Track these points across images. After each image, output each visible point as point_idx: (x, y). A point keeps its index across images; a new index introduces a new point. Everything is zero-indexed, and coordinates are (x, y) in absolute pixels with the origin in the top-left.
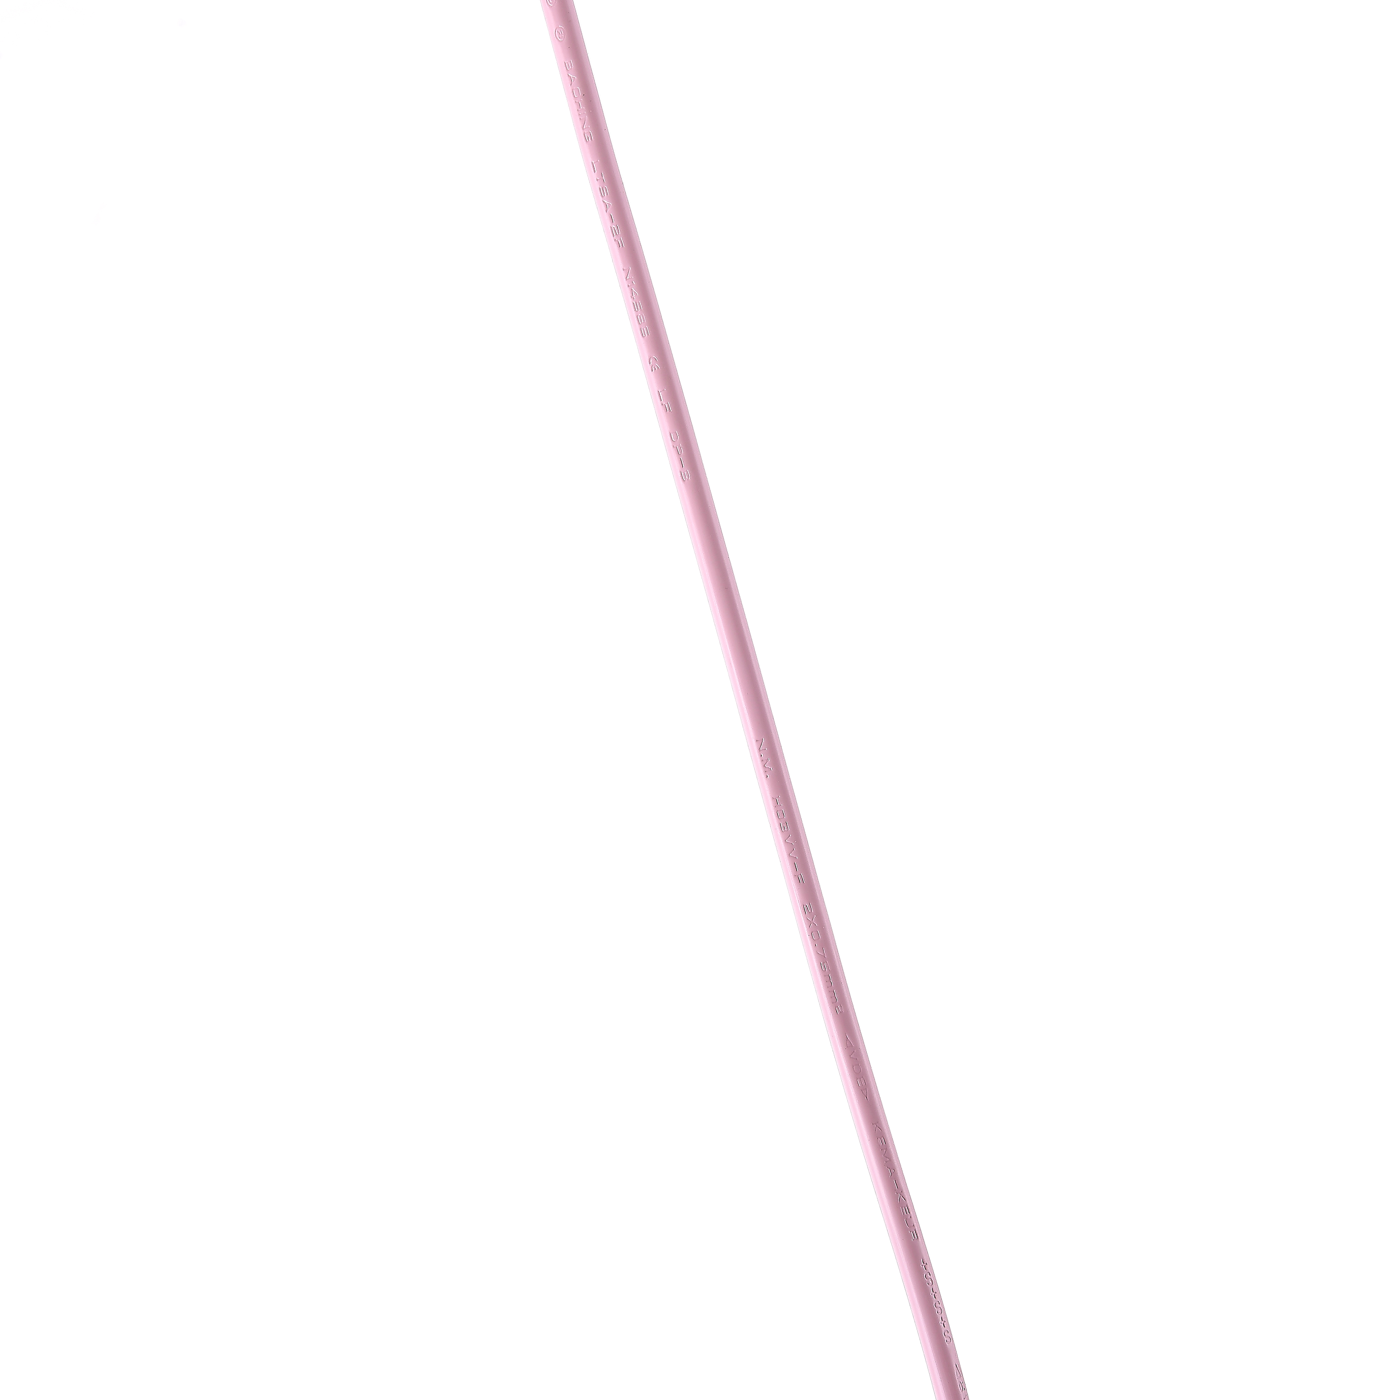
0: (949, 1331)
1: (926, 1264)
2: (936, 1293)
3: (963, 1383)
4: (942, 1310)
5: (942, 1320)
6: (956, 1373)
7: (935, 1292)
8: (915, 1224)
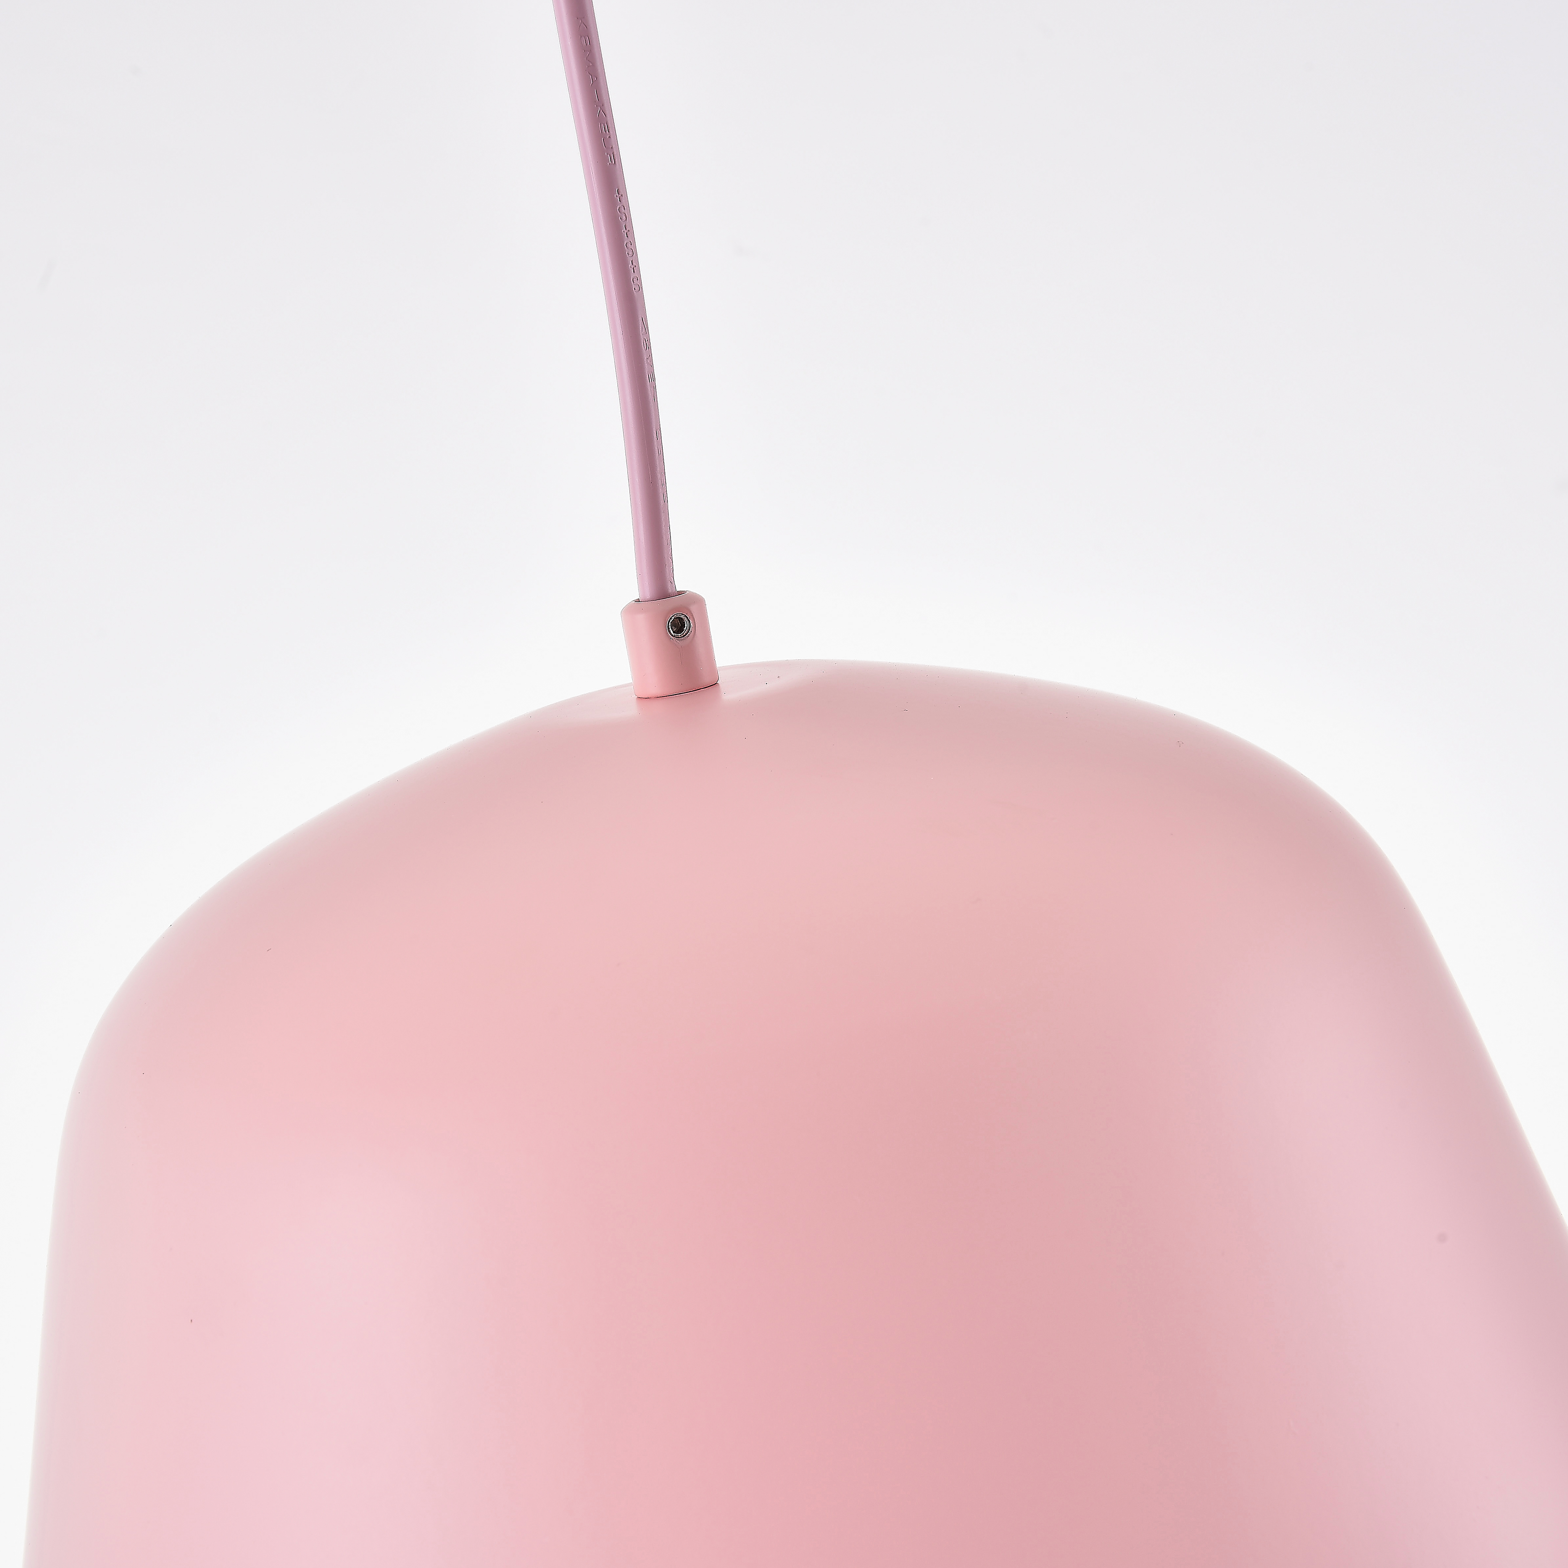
0: (639, 278)
1: (622, 195)
2: (630, 232)
3: (648, 341)
4: (634, 253)
5: (632, 264)
6: (641, 328)
7: (628, 229)
8: (614, 146)
